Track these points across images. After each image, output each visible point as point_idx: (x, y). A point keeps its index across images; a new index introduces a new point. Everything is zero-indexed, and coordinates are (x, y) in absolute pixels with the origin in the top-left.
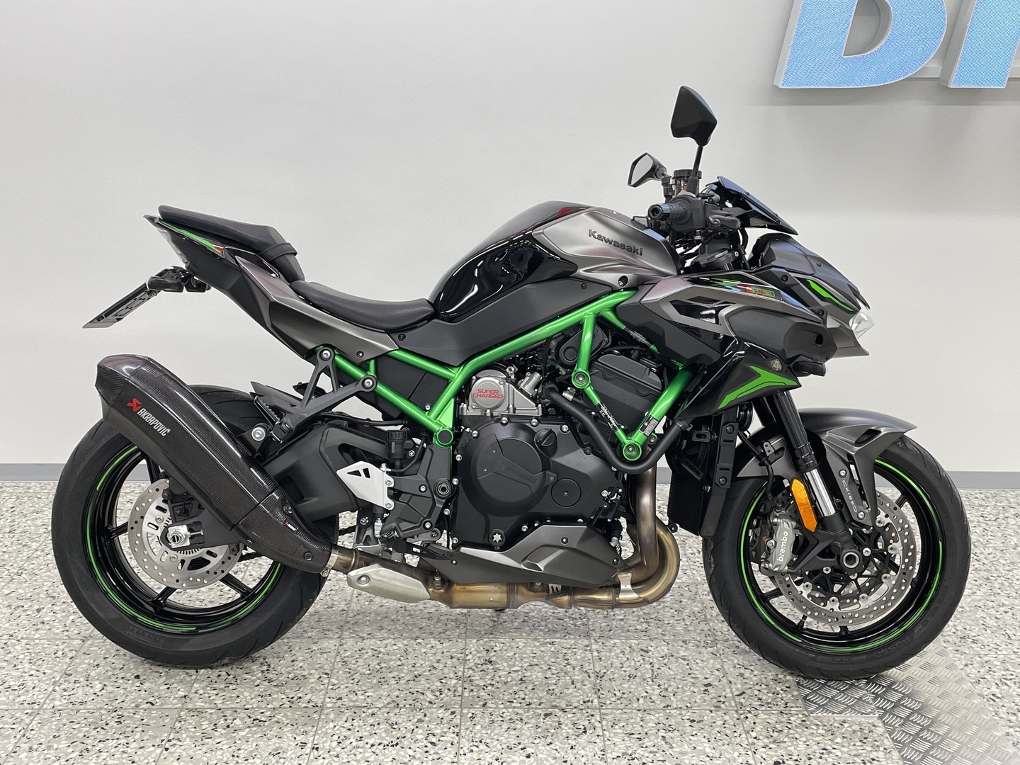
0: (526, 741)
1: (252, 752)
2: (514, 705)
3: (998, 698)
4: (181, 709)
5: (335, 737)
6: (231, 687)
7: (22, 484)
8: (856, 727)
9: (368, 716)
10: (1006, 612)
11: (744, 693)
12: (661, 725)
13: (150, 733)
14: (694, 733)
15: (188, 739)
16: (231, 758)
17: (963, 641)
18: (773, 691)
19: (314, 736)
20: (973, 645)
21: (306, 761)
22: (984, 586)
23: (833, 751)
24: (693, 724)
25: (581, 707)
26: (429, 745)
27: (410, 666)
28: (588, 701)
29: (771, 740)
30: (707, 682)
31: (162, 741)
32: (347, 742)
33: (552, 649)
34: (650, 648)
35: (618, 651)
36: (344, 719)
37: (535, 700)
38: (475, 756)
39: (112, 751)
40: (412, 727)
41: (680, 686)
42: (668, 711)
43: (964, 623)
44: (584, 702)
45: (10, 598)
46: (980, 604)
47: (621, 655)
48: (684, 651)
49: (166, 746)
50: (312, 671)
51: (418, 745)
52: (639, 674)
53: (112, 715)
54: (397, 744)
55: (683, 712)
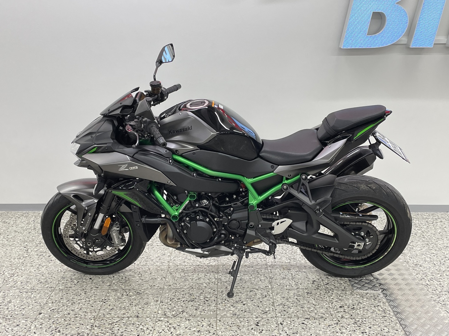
0: (243, 300)
1: (137, 303)
2: (238, 288)
3: (429, 285)
4: (109, 289)
5: (169, 298)
6: (127, 282)
7: (36, 212)
8: (372, 295)
9: (181, 291)
10: (434, 256)
11: (328, 284)
12: (296, 294)
13: (98, 297)
14: (308, 297)
15: (112, 299)
16: (130, 305)
17: (416, 266)
18: (340, 283)
19: (161, 298)
20: (420, 267)
21: (158, 306)
22: (426, 247)
23: (363, 303)
24: (308, 294)
25: (264, 288)
26: (205, 301)
27: (196, 275)
28: (267, 286)
29: (339, 299)
30: (314, 280)
31: (103, 300)
32: (174, 300)
33: (252, 269)
34: (291, 269)
35: (279, 270)
36: (172, 292)
37: (246, 286)
38: (223, 304)
39: (84, 303)
40: (199, 295)
41: (303, 281)
42: (298, 290)
43: (417, 260)
44: (265, 287)
45: (37, 252)
46: (424, 253)
47: (280, 271)
48: (305, 270)
49: (105, 301)
50: (158, 277)
51: (201, 301)
52: (287, 277)
53: (82, 291)
54: (193, 301)
55: (304, 290)
